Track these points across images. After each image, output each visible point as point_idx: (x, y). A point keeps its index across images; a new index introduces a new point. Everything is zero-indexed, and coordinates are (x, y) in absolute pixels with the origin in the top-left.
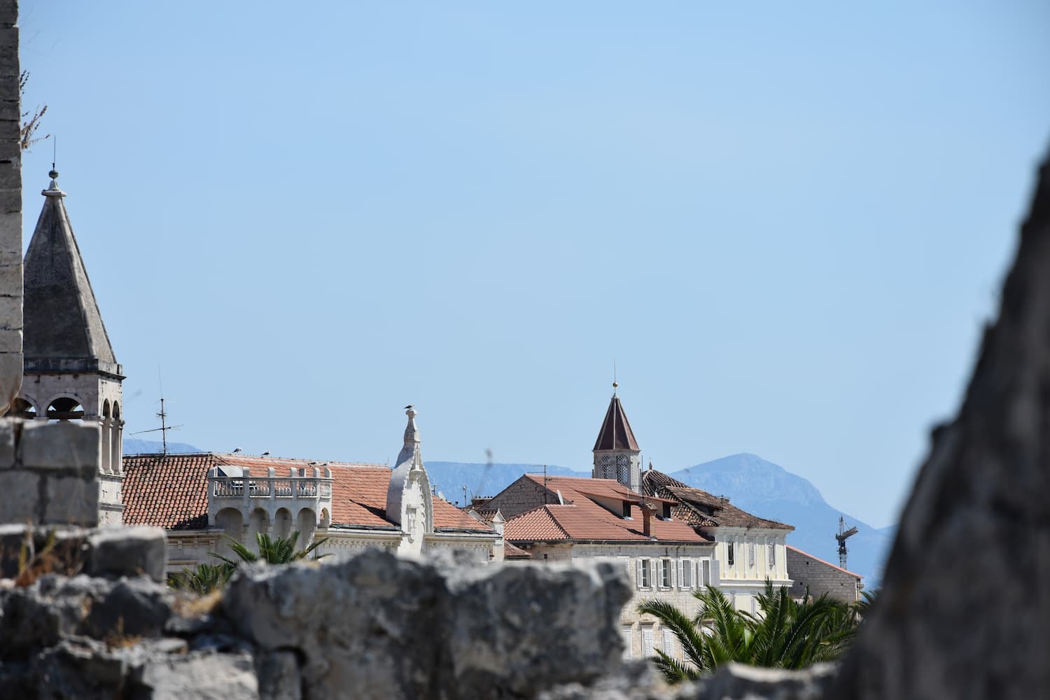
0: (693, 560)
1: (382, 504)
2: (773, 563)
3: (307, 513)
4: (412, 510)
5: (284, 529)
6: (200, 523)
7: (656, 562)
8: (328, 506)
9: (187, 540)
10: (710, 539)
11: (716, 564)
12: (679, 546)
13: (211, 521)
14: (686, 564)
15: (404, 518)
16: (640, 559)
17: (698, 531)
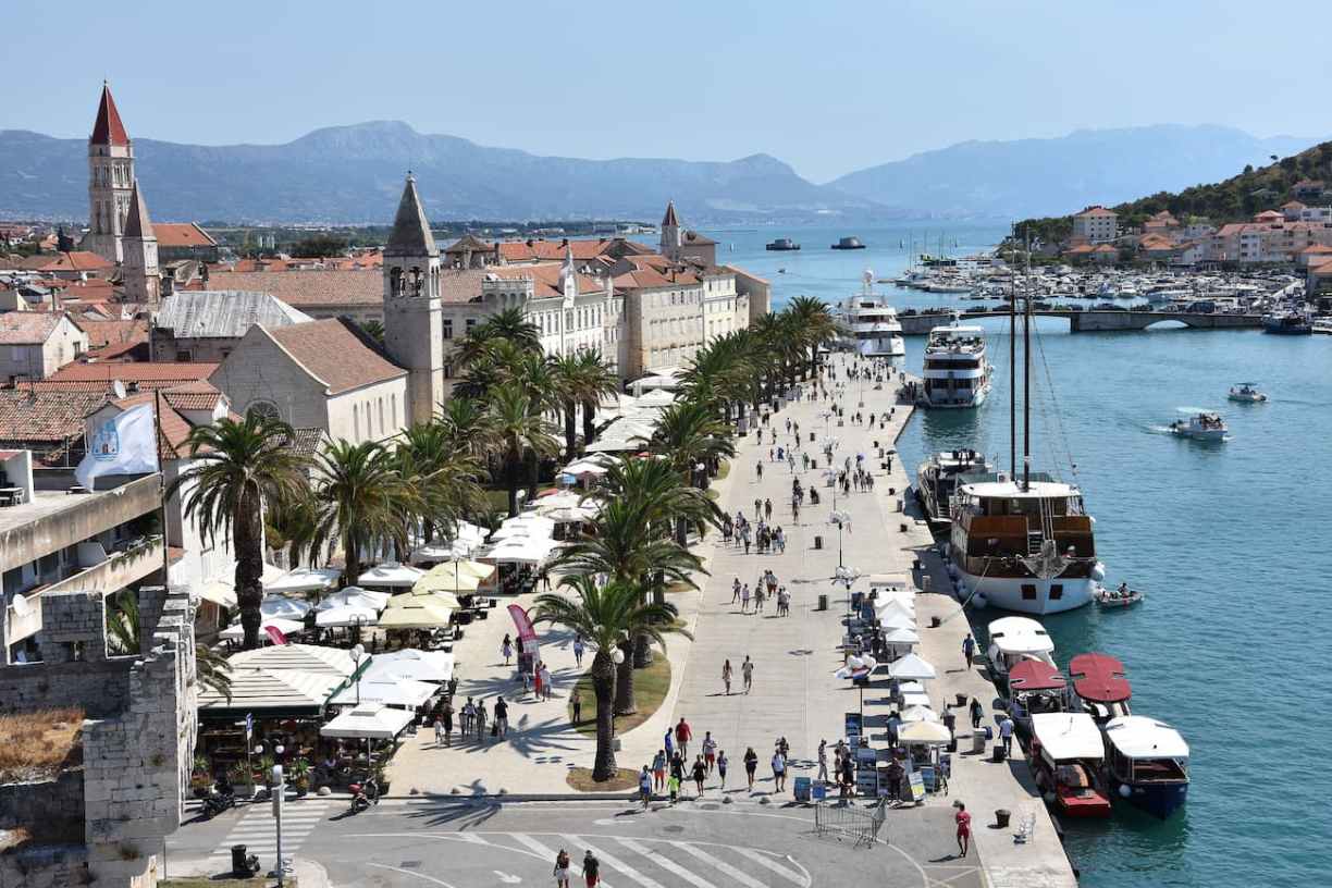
0: (694, 291)
1: (556, 283)
2: (729, 287)
3: (523, 295)
4: (569, 287)
5: (514, 304)
6: (479, 299)
7: (678, 293)
8: (532, 291)
9: (475, 307)
10: (700, 280)
11: (703, 291)
12: (687, 286)
13: (483, 299)
14: (691, 293)
15: (566, 291)
16: (670, 293)
17: (697, 278)
